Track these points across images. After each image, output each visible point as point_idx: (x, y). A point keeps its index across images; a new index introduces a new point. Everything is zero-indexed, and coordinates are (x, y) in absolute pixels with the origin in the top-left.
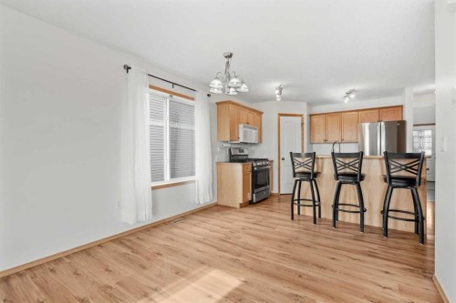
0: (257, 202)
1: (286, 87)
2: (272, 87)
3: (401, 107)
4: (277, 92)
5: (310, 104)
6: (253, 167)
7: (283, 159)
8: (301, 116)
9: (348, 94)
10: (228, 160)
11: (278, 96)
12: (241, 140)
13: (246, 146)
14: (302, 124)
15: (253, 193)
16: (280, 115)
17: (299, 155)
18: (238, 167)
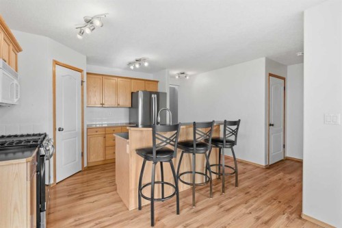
3: (157, 82)
8: (81, 71)
9: (138, 61)
14: (82, 82)
16: (56, 63)
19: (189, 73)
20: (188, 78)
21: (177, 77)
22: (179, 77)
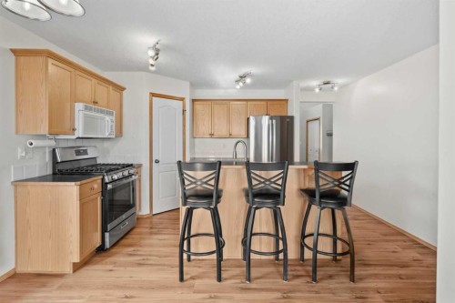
0: (113, 246)
1: (168, 48)
2: (143, 42)
4: (152, 53)
5: (194, 85)
6: (104, 184)
7: (157, 162)
8: (182, 99)
9: (242, 77)
10: (49, 171)
11: (152, 62)
12: (79, 133)
13: (93, 143)
14: (184, 111)
15: (104, 230)
16: (153, 95)
17: (191, 166)
18: (71, 190)
19: (339, 81)
20: (336, 89)
21: (317, 90)
22: (321, 89)
